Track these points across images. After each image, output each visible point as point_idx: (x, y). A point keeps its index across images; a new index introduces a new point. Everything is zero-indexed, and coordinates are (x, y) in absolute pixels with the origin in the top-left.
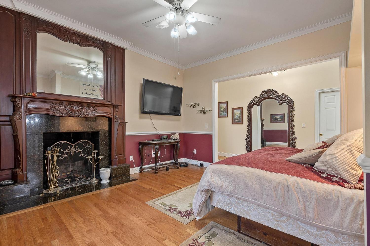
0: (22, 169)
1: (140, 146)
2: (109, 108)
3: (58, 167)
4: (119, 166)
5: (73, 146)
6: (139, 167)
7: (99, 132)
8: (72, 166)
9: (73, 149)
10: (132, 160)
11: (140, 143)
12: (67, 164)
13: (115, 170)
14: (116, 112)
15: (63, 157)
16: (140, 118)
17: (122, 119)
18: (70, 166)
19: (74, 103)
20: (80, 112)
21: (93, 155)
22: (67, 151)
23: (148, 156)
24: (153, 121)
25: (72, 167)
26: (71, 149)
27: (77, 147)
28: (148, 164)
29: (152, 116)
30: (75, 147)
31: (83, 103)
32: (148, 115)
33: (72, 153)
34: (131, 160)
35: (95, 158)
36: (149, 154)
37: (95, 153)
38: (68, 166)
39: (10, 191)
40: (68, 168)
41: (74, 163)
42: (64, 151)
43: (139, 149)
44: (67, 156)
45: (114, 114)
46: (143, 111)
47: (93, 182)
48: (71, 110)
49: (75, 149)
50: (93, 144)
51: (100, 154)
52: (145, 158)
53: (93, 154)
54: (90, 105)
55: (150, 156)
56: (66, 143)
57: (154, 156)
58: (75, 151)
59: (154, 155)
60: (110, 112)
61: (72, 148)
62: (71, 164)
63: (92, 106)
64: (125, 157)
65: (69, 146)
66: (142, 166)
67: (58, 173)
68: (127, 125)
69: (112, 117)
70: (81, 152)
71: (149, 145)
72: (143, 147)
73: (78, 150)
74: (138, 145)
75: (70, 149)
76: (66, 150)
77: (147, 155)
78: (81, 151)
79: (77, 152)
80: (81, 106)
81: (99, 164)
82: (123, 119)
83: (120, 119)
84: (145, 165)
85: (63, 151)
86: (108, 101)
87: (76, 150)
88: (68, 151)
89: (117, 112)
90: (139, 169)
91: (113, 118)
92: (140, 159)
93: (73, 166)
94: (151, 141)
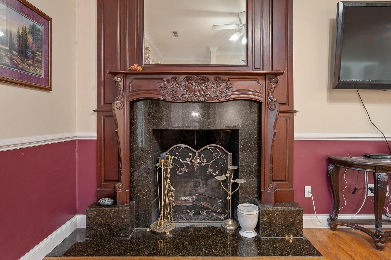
0: (123, 184)
1: (331, 167)
2: (255, 82)
3: (172, 187)
4: (276, 208)
5: (197, 154)
6: (327, 216)
7: (239, 130)
8: (203, 185)
9: (197, 158)
10: (311, 196)
11: (330, 161)
12: (197, 182)
13: (267, 214)
14: (272, 90)
15: (181, 171)
16: (331, 99)
17: (285, 104)
18: (201, 185)
19: (192, 77)
20: (202, 92)
21: (228, 175)
22: (188, 161)
23: (353, 193)
24: (368, 106)
25: (203, 188)
26: (193, 158)
27: (202, 155)
28: (354, 212)
29: (364, 93)
30: (199, 156)
31: (208, 76)
32: (352, 93)
33: (196, 165)
34: (306, 195)
35: (232, 181)
36: (356, 189)
37: (231, 170)
38: (197, 184)
39: (106, 216)
40: (198, 188)
41: (206, 181)
42: (184, 162)
43: (328, 173)
44: (187, 170)
45: (267, 94)
46: (337, 83)
47: (228, 227)
48: (188, 90)
49: (200, 159)
50: (229, 154)
51: (240, 173)
52: (343, 196)
53: (228, 172)
54: (219, 79)
55: (359, 192)
56: (186, 147)
57: (370, 194)
58: (200, 164)
59: (369, 192)
60: (258, 89)
61: (195, 158)
62: (201, 181)
63: (224, 80)
64: (292, 187)
65: (191, 154)
66: (337, 215)
67: (173, 198)
68: (297, 118)
69: (261, 99)
70: (209, 166)
71: (354, 167)
72: (337, 169)
73: (205, 163)
74: (325, 163)
75: (192, 160)
76: (186, 160)
77: (349, 190)
78: (209, 163)
79: (203, 164)
80: (205, 80)
81: (238, 192)
82: (288, 105)
83: (280, 104)
84: (344, 212)
85: (181, 161)
86: (255, 69)
87: (201, 161)
88: (190, 163)
89: (272, 88)
90: (328, 220)
91: (264, 102)
92: (331, 197)
93: (205, 185)
94: (360, 159)
